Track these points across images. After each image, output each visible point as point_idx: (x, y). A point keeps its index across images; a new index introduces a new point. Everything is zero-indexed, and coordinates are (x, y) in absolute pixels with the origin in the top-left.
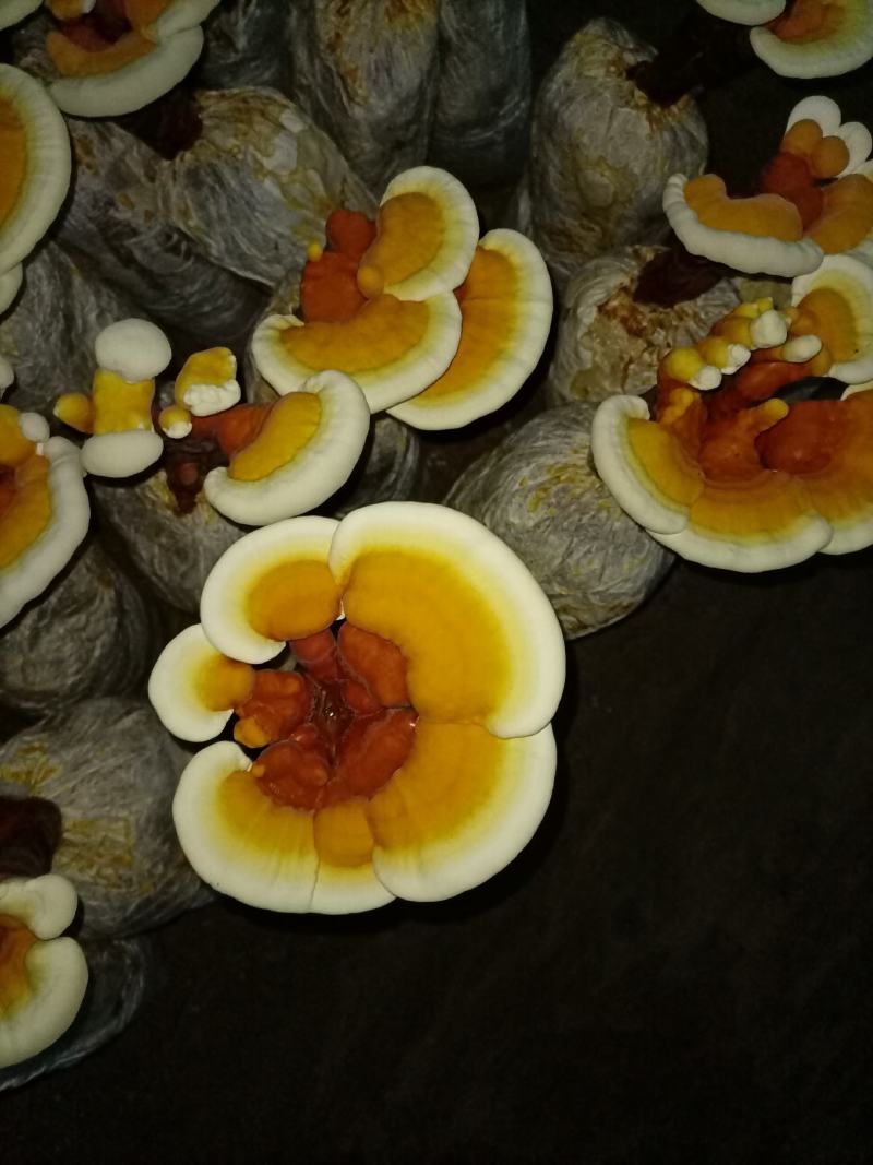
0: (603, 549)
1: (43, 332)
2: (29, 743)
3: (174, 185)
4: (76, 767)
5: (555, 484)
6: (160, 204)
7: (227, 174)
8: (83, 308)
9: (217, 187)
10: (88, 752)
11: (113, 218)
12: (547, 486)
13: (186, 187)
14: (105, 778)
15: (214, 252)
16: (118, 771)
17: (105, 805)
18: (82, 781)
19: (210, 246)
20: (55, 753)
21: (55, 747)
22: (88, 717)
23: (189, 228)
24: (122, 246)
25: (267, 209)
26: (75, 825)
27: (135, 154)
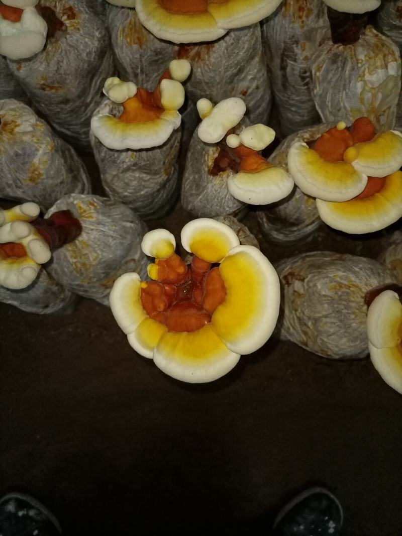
0: (340, 327)
1: (227, 68)
2: (94, 201)
3: (326, 54)
4: (99, 223)
5: (347, 289)
6: (313, 57)
7: (348, 68)
8: (249, 71)
9: (340, 69)
10: (107, 222)
11: (292, 48)
12: (343, 286)
13: (329, 59)
14: (104, 236)
15: (315, 91)
16: (110, 237)
17: (96, 244)
18: (97, 230)
19: (316, 88)
20: (98, 212)
21: (100, 211)
22: (119, 211)
23: (315, 74)
24: (286, 61)
25: (349, 93)
26: (82, 241)
27: (324, 31)
